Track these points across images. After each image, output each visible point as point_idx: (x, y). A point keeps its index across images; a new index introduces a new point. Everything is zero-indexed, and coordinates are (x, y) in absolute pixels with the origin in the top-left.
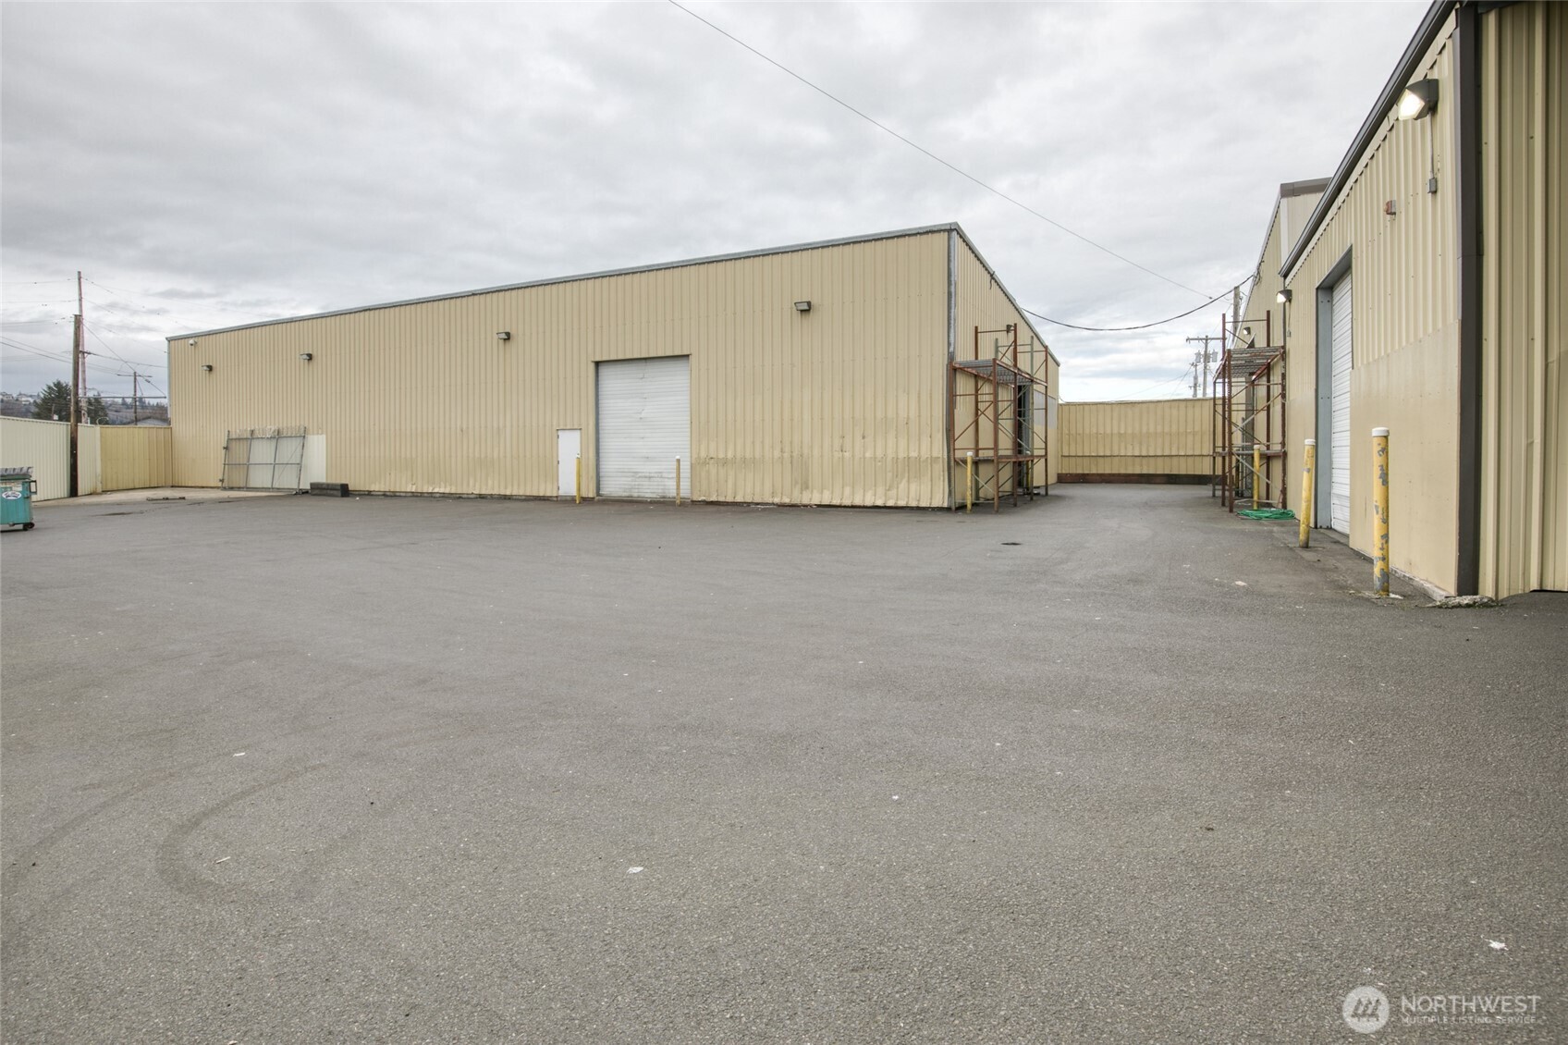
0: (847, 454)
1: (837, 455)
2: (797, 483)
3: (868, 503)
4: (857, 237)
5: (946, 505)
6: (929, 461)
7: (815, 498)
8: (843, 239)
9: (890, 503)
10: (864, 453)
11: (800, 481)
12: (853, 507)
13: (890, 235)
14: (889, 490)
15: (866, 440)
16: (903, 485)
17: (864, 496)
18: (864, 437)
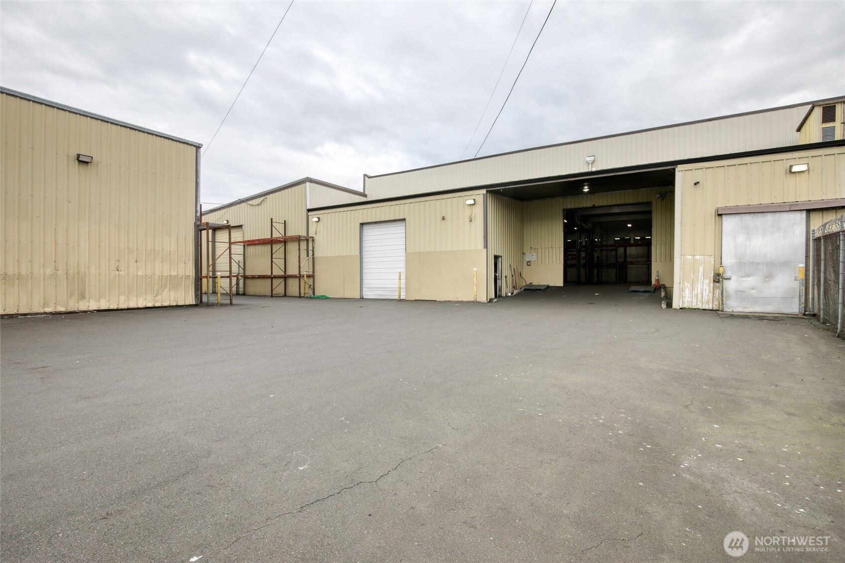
0: (122, 273)
1: (114, 273)
2: (72, 294)
3: (141, 305)
4: (134, 126)
5: (194, 303)
6: (184, 278)
7: (93, 306)
8: (122, 122)
9: (158, 305)
10: (137, 272)
11: (76, 293)
12: (128, 309)
13: (159, 135)
14: (155, 296)
15: (138, 263)
16: (165, 293)
17: (137, 301)
18: (136, 262)
